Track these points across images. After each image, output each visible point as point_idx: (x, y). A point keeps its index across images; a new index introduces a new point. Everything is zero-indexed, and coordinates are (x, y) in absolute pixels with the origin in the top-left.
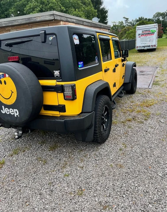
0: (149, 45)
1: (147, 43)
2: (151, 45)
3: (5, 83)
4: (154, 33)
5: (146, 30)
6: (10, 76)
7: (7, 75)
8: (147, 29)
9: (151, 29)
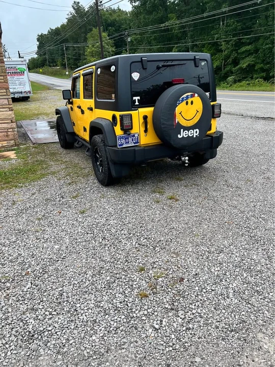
0: (20, 90)
1: (16, 87)
2: (23, 90)
3: (192, 103)
4: (24, 72)
5: (10, 66)
6: (199, 96)
7: (196, 95)
8: (12, 66)
9: (18, 67)
